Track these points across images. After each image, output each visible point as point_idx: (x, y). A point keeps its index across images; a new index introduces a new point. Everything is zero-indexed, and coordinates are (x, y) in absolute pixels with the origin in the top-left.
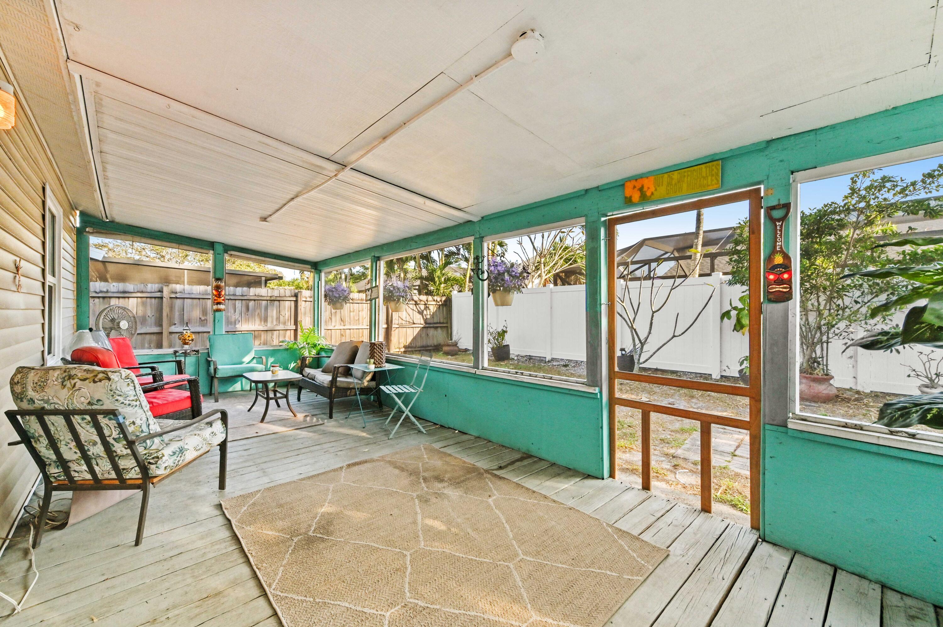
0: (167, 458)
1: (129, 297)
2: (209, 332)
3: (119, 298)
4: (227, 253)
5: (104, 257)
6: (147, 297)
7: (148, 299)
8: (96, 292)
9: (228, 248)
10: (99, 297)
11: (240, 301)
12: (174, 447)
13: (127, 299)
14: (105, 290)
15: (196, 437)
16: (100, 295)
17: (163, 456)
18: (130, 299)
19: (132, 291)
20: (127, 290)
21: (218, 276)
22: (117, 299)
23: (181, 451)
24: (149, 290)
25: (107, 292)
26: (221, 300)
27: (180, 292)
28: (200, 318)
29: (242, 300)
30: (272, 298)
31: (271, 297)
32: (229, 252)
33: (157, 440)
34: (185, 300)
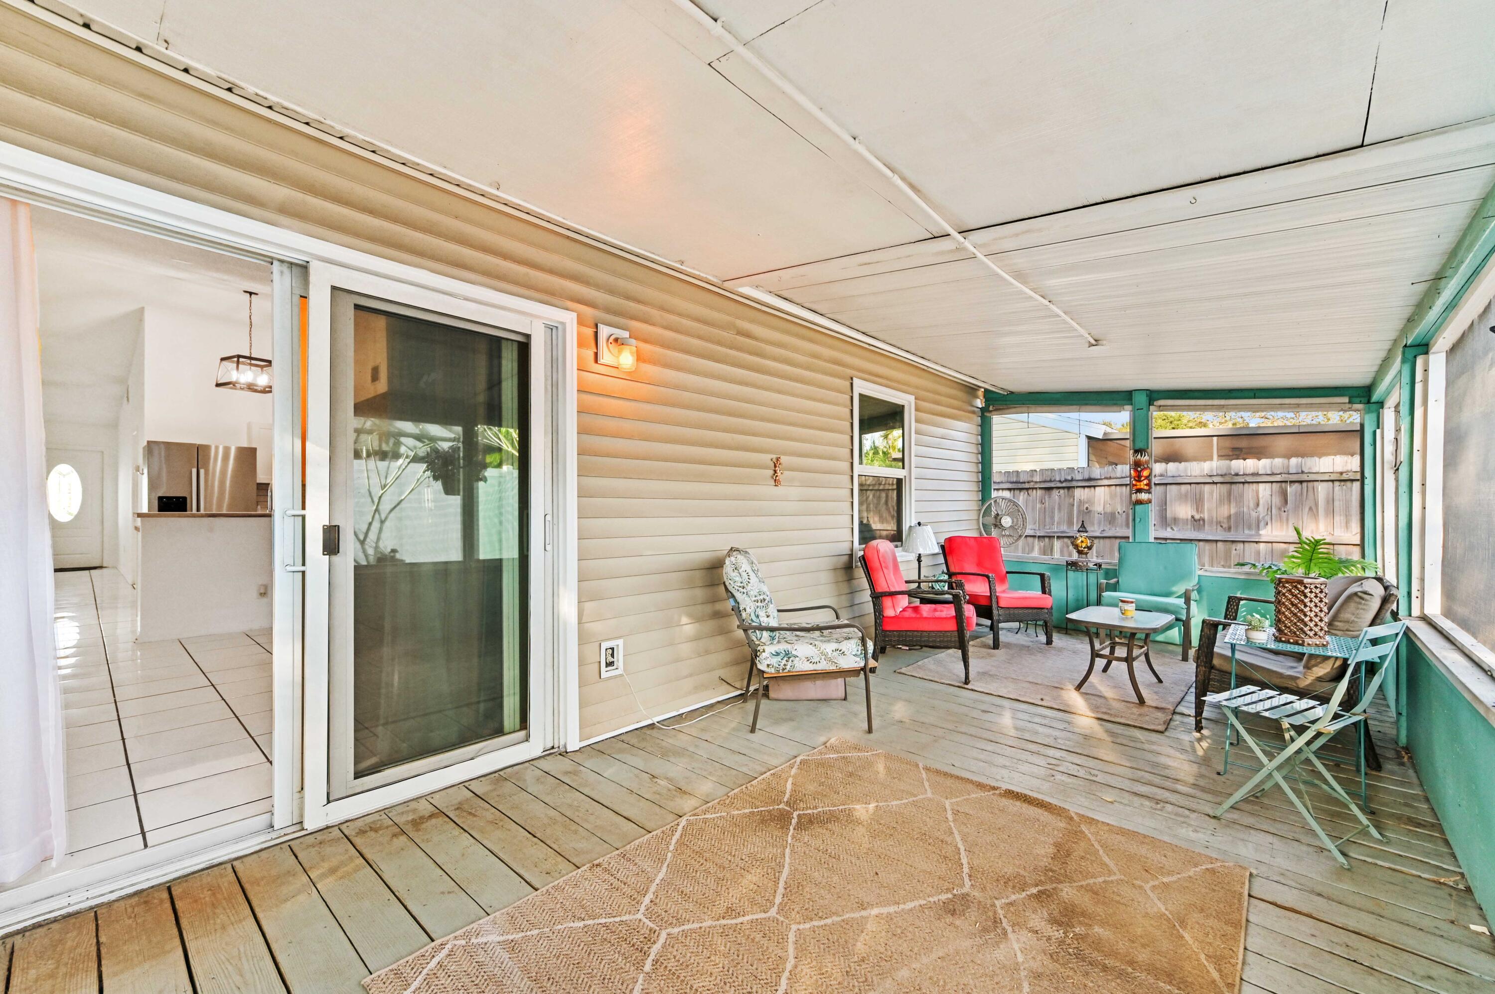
0: (768, 656)
1: (1094, 487)
2: (1128, 538)
3: (1084, 487)
4: (1153, 405)
5: (1105, 434)
6: (1116, 485)
7: (1118, 487)
8: (1060, 481)
9: (1153, 396)
10: (1063, 488)
11: (1268, 485)
12: (782, 647)
13: (1093, 489)
14: (1069, 478)
15: (811, 646)
16: (1064, 485)
17: (764, 651)
18: (1097, 488)
19: (1099, 477)
20: (1093, 476)
21: (1139, 445)
22: (1082, 489)
23: (787, 654)
24: (1118, 475)
25: (1072, 480)
26: (1143, 485)
27: (1161, 475)
28: (1193, 517)
29: (1272, 482)
30: (1345, 477)
31: (1341, 473)
32: (1155, 403)
33: (766, 634)
34: (1168, 486)
